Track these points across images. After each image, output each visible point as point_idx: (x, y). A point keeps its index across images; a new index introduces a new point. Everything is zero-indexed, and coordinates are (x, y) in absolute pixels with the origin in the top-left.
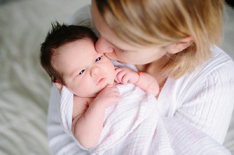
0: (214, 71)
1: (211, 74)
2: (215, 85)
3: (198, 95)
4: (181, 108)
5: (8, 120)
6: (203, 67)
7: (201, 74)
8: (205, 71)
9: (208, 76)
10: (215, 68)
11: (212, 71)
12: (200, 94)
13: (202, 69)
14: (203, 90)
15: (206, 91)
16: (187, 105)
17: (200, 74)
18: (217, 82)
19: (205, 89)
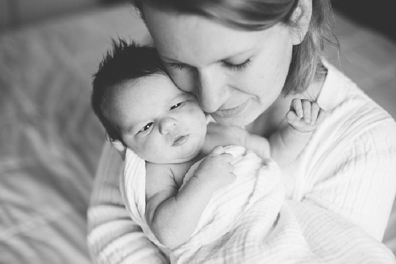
0: (365, 133)
1: (360, 137)
2: (366, 154)
3: (339, 169)
4: (310, 193)
5: (15, 221)
6: (348, 126)
7: (344, 138)
8: (351, 132)
9: (355, 141)
10: (367, 129)
11: (362, 132)
12: (343, 168)
13: (347, 130)
14: (346, 163)
15: (353, 163)
16: (321, 187)
17: (342, 137)
18: (370, 150)
19: (351, 161)
